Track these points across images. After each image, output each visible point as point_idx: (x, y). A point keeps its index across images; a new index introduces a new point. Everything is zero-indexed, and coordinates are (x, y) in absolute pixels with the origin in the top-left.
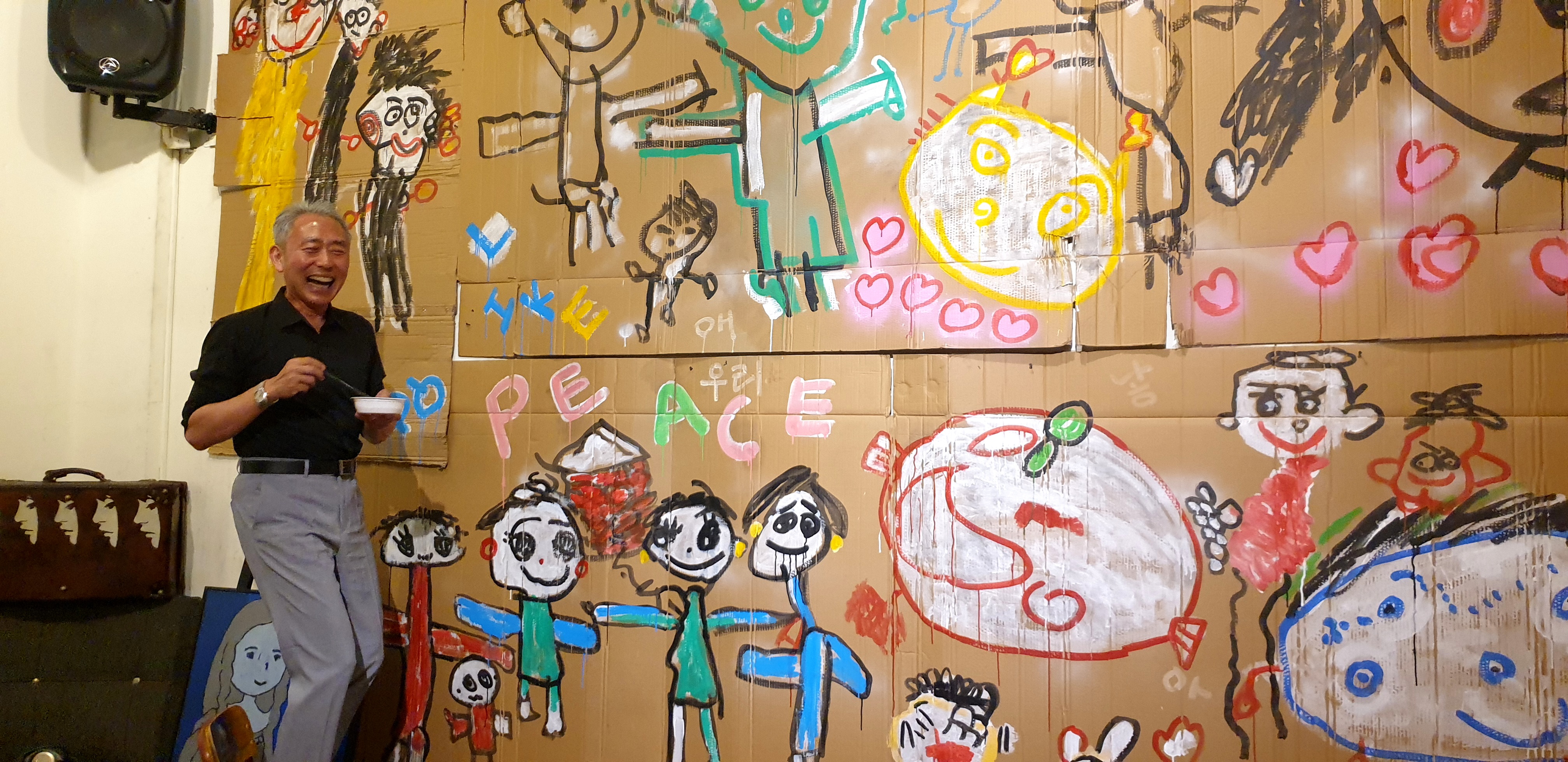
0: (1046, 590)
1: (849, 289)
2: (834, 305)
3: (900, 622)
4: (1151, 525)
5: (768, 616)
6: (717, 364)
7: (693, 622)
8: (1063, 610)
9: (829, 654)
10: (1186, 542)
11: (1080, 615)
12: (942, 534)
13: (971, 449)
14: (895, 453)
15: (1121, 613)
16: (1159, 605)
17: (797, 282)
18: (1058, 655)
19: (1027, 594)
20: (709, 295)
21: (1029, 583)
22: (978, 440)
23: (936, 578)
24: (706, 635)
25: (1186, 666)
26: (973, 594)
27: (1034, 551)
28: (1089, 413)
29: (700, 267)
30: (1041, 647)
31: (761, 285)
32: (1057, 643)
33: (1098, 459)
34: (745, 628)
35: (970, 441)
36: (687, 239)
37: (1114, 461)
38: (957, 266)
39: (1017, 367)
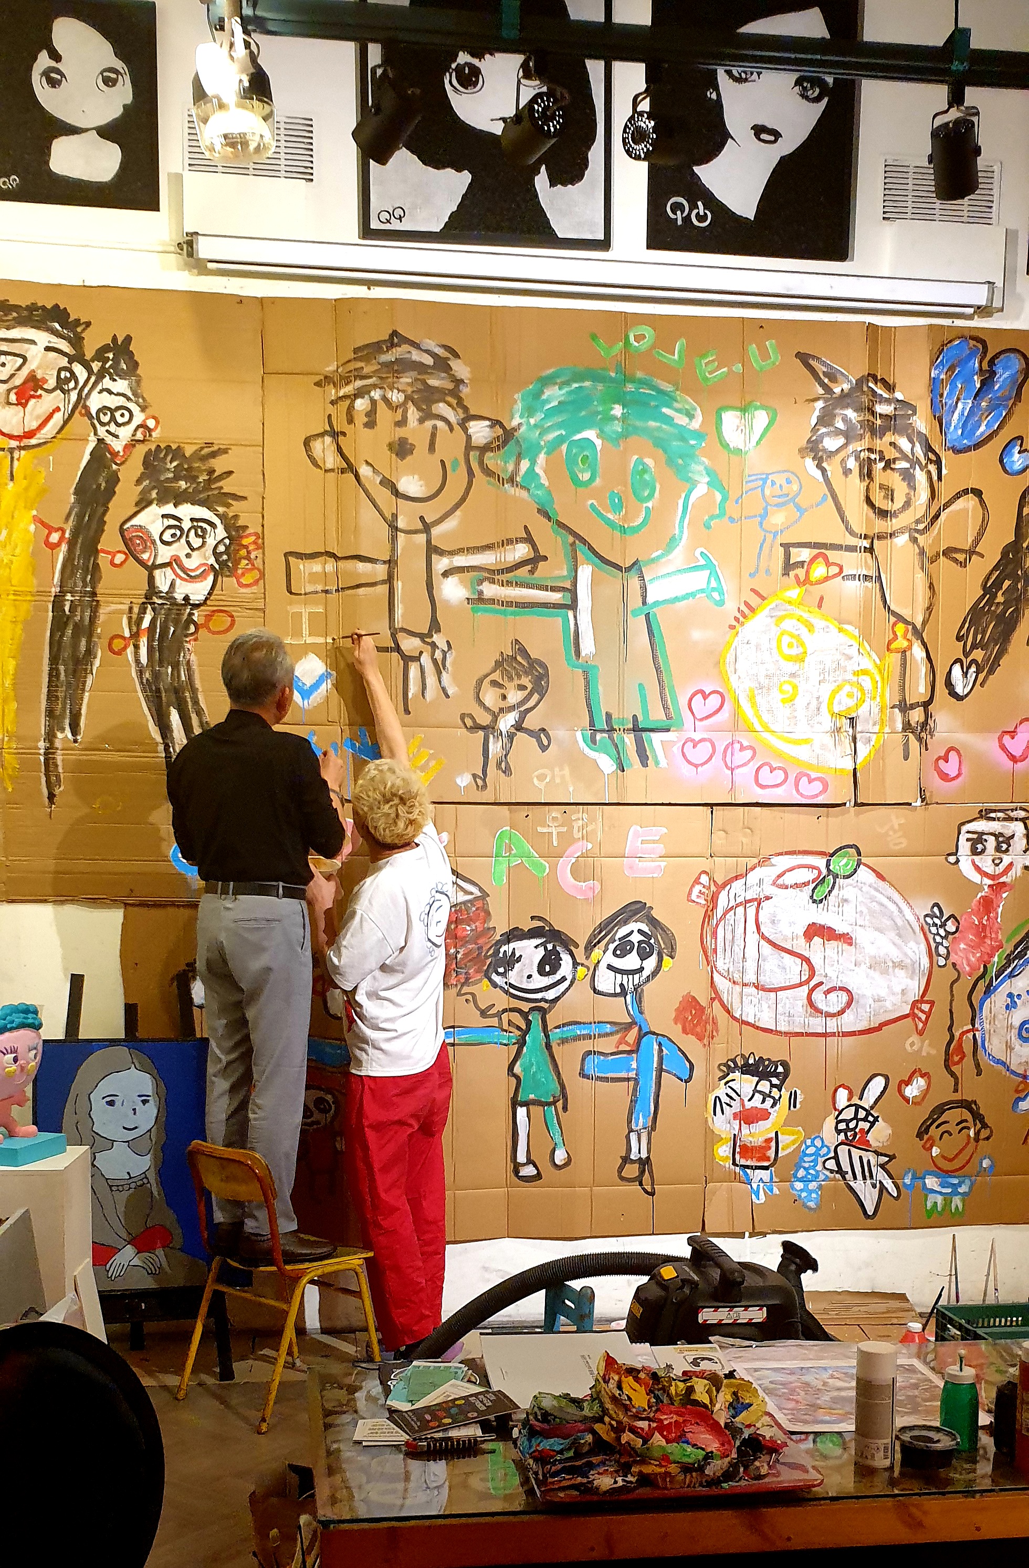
0: (824, 988)
1: (676, 750)
2: (663, 763)
3: (715, 1023)
4: (899, 935)
5: (608, 1026)
6: (556, 812)
7: (535, 1037)
8: (835, 1002)
9: (661, 1051)
10: (923, 947)
11: (849, 1004)
12: (751, 952)
13: (774, 884)
14: (713, 888)
15: (878, 1000)
16: (903, 992)
17: (629, 740)
18: (833, 1034)
19: (811, 991)
20: (544, 748)
21: (812, 983)
22: (779, 876)
23: (745, 985)
24: (548, 1046)
25: (920, 1033)
26: (773, 995)
27: (816, 961)
28: (859, 854)
29: (531, 722)
30: (821, 1030)
31: (594, 741)
32: (832, 1026)
33: (865, 888)
34: (589, 1037)
35: (774, 877)
36: (521, 695)
37: (877, 890)
38: (766, 735)
39: (806, 818)
